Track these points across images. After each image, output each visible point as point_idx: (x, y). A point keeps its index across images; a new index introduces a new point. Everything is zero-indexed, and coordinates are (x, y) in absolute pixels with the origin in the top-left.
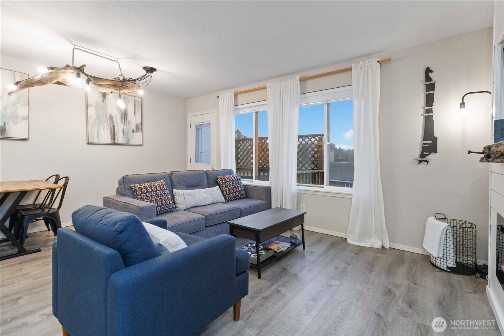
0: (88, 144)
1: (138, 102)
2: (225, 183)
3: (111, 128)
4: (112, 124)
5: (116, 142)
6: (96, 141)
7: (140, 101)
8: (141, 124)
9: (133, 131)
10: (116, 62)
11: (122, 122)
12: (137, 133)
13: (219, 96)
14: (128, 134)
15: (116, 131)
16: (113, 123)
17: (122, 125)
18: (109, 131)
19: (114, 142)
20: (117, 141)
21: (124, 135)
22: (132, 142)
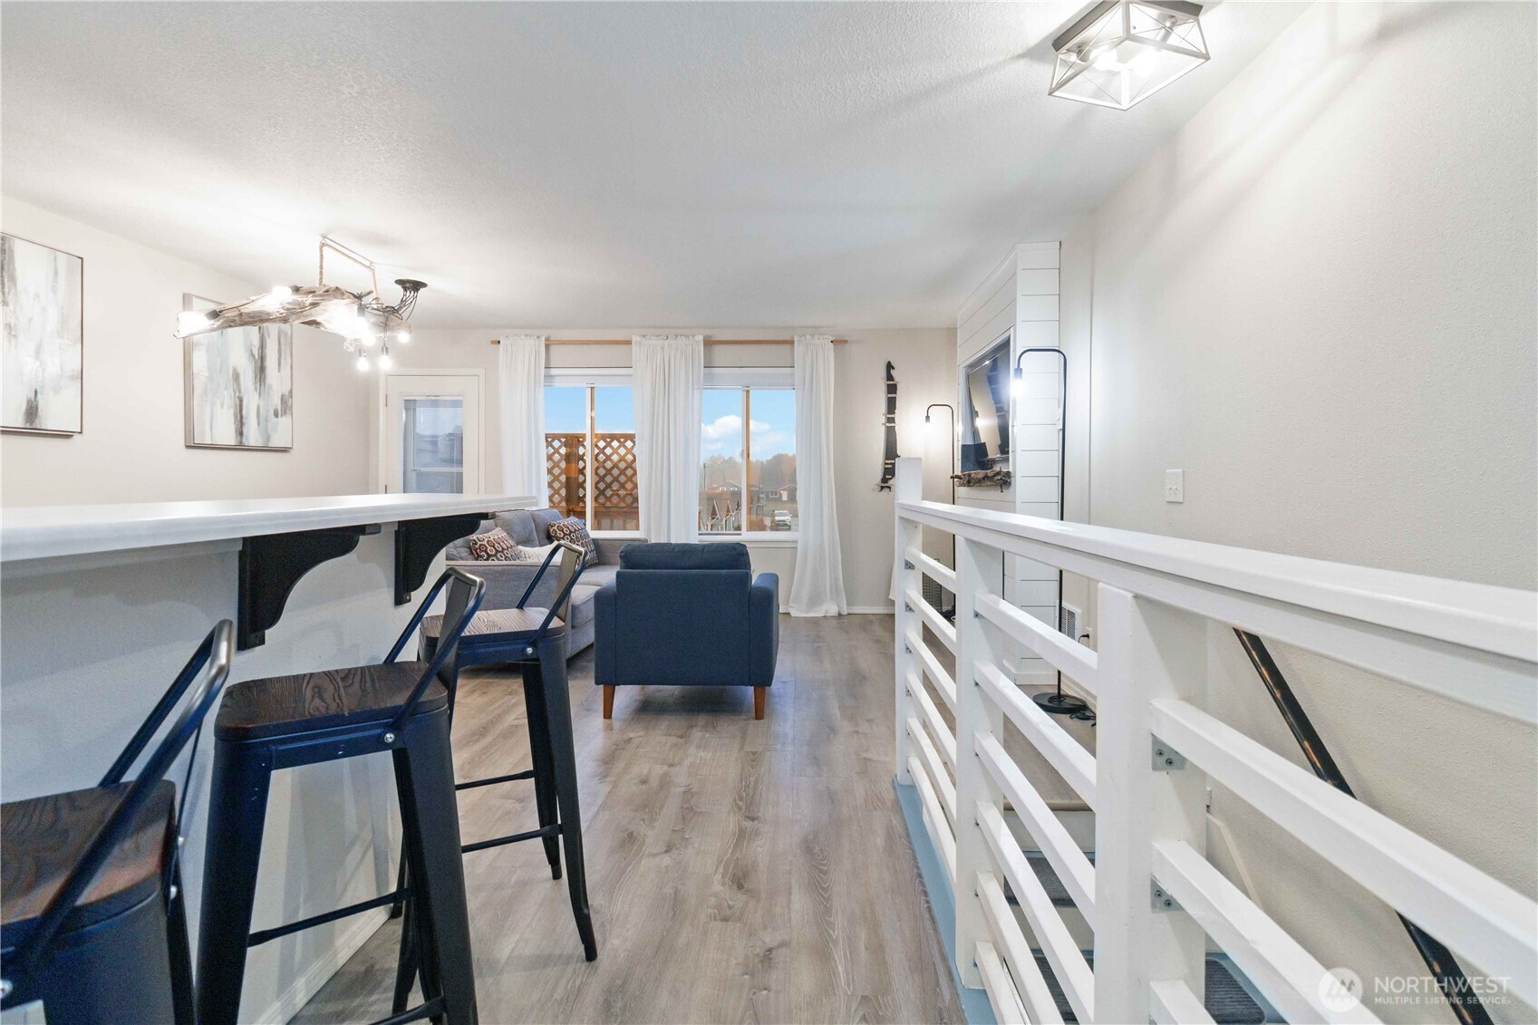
0: (188, 447)
1: (286, 334)
2: (569, 535)
3: (236, 406)
4: (238, 394)
5: (245, 441)
6: (208, 441)
7: (289, 333)
8: (291, 392)
9: (276, 415)
10: (367, 270)
11: (256, 389)
12: (284, 418)
13: (499, 342)
14: (266, 420)
15: (244, 412)
16: (240, 392)
17: (256, 395)
18: (232, 411)
19: (241, 442)
20: (247, 439)
21: (259, 424)
22: (274, 443)
